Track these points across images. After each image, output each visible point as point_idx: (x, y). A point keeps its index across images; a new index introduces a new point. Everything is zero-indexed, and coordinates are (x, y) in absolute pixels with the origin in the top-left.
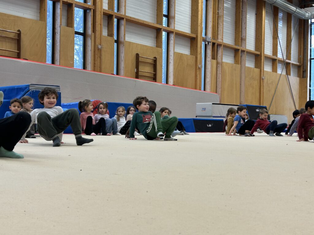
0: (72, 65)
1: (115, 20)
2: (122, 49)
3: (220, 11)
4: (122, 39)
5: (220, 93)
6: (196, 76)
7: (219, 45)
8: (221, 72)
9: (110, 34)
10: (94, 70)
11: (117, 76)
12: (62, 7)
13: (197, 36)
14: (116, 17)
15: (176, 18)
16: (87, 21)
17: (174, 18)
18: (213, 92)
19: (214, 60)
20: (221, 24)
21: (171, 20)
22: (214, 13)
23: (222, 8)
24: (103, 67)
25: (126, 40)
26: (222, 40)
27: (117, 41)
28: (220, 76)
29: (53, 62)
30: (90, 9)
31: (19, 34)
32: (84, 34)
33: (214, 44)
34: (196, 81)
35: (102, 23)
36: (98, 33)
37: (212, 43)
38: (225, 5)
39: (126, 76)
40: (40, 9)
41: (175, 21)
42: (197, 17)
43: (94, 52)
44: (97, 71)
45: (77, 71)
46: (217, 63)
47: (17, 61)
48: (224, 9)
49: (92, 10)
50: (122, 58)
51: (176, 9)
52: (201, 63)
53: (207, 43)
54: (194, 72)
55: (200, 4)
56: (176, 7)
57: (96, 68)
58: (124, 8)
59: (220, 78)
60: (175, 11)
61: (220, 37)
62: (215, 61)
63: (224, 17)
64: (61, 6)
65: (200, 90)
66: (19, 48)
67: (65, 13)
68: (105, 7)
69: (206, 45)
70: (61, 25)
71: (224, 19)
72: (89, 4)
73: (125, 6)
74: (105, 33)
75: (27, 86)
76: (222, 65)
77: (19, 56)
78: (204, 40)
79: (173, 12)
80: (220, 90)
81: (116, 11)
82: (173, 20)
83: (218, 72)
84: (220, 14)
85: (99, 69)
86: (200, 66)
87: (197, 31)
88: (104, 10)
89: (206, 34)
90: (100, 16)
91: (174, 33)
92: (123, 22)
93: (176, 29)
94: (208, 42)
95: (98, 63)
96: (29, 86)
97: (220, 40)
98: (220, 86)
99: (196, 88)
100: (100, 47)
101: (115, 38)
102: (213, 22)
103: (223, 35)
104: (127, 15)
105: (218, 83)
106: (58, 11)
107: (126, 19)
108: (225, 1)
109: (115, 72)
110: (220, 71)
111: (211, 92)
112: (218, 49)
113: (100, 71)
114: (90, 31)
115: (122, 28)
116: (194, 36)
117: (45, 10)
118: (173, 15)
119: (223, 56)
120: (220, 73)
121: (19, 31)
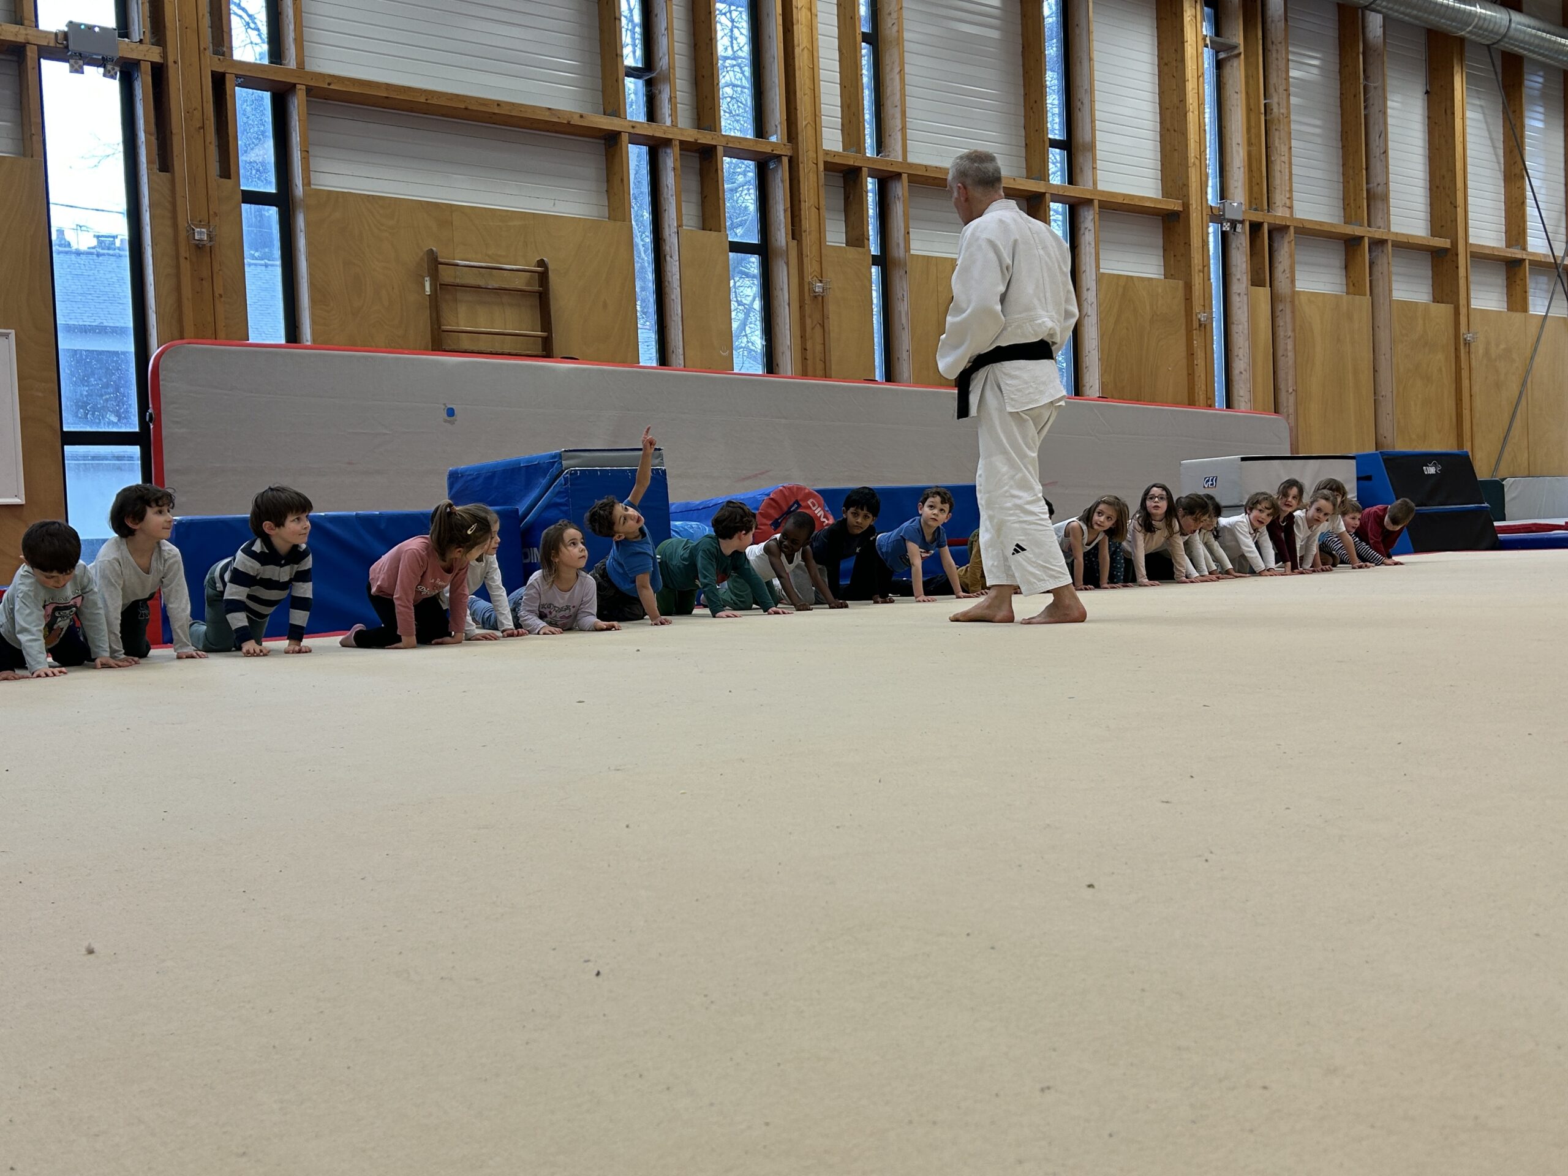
0: (728, 364)
1: (871, 184)
2: (902, 288)
3: (1274, 100)
4: (897, 252)
5: (1291, 411)
6: (1191, 355)
7: (1278, 230)
8: (1294, 330)
9: (857, 239)
10: (805, 374)
11: (888, 386)
12: (678, 164)
13: (1186, 206)
14: (873, 173)
15: (1099, 146)
16: (771, 202)
17: (1092, 147)
18: (1265, 411)
19: (1261, 289)
20: (1284, 149)
21: (1081, 159)
22: (1249, 110)
23: (1281, 89)
24: (835, 356)
25: (912, 252)
26: (1291, 208)
27: (883, 260)
28: (1290, 347)
29: (663, 359)
30: (779, 157)
31: (543, 276)
32: (763, 249)
33: (1255, 228)
34: (1191, 375)
35: (822, 203)
36: (809, 240)
37: (1247, 224)
38: (1293, 73)
39: (917, 383)
40: (608, 181)
41: (1094, 160)
42: (1184, 133)
43: (801, 307)
44: (815, 376)
45: (748, 380)
46: (1274, 299)
47: (542, 367)
48: (1292, 89)
49: (785, 160)
50: (904, 320)
51: (1098, 115)
52: (1207, 306)
53: (1227, 227)
54: (1184, 340)
55: (1191, 85)
56: (1098, 106)
57: (809, 362)
58: (898, 136)
59: (1290, 354)
60: (1093, 121)
61: (1279, 198)
62: (1264, 293)
63: (1293, 117)
64: (675, 160)
65: (1210, 406)
66: (546, 323)
67: (693, 183)
68: (832, 140)
69: (1224, 235)
70: (679, 226)
71: (1293, 126)
72: (773, 139)
73: (904, 129)
74: (835, 235)
75: (554, 456)
76: (1292, 302)
77: (547, 350)
78: (1217, 217)
79: (1088, 127)
80: (1292, 399)
81: (870, 152)
82: (1089, 155)
83: (1281, 333)
84: (1275, 110)
85: (820, 366)
86: (1203, 317)
87: (1186, 185)
88: (827, 153)
89: (1223, 195)
90: (812, 177)
91: (1096, 203)
92: (900, 190)
93: (1101, 187)
94: (1234, 224)
95: (815, 346)
96: (559, 456)
97: (1280, 212)
98: (1290, 382)
99: (1192, 403)
100: (818, 287)
101: (874, 249)
102: (1250, 143)
103: (1291, 191)
104: (912, 159)
105: (1281, 374)
106: (669, 179)
107: (909, 175)
108: (1290, 57)
109: (879, 375)
110: (1289, 327)
111: (1255, 410)
112: (1276, 245)
113: (826, 376)
114: (781, 236)
115: (898, 210)
116: (1174, 205)
117: (622, 180)
118: (1088, 138)
119: (1297, 267)
120: (1290, 333)
121: (541, 263)
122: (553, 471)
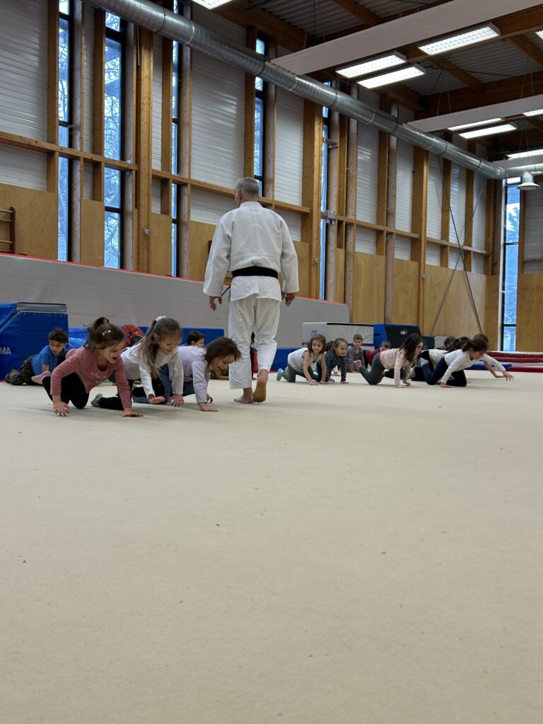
0: (101, 262)
1: (173, 189)
2: (186, 235)
3: (351, 169)
4: (184, 218)
5: (351, 302)
6: (310, 275)
7: (349, 225)
8: (353, 268)
9: (165, 211)
10: (138, 270)
11: (178, 279)
12: (83, 168)
13: (312, 211)
14: (175, 182)
15: (276, 180)
16: (126, 190)
17: (272, 181)
18: (340, 302)
19: (341, 250)
20: (354, 190)
21: (268, 186)
22: (340, 172)
23: (354, 164)
24: (153, 263)
25: (191, 219)
26: (355, 216)
27: (177, 222)
28: (351, 276)
29: (70, 258)
30: (131, 170)
31: (12, 215)
32: (122, 211)
33: (340, 223)
34: (310, 284)
35: (151, 193)
36: (143, 209)
37: (337, 221)
38: (359, 157)
39: (191, 279)
40: (48, 172)
41: (273, 187)
42: (312, 179)
43: (138, 240)
44: (143, 272)
45: (110, 271)
46: (346, 254)
47: (6, 258)
48: (358, 165)
49: (134, 172)
50: (186, 249)
51: (276, 167)
52: (318, 255)
53: (328, 222)
54: (307, 269)
55: (316, 159)
56: (276, 163)
57: (141, 265)
58: (187, 167)
59: (352, 278)
60: (274, 170)
61: (351, 211)
62: (342, 251)
63: (358, 176)
64: (81, 167)
65: (317, 298)
66: (12, 237)
67: (89, 178)
68: (156, 165)
69: (327, 225)
70: (81, 197)
71: (358, 180)
72: (129, 162)
73: (189, 164)
74: (156, 208)
76: (354, 255)
77: (12, 250)
78: (324, 217)
79: (272, 172)
80: (351, 297)
81: (174, 172)
82: (271, 184)
83: (348, 269)
84: (351, 172)
85: (146, 267)
86: (316, 259)
87: (312, 202)
88: (154, 171)
89: (327, 207)
90: (146, 181)
91: (273, 206)
92: (187, 191)
93: (276, 199)
94: (331, 220)
95: (144, 258)
97: (351, 217)
98: (351, 290)
99: (310, 296)
100: (147, 231)
101: (174, 216)
102: (340, 186)
103: (355, 208)
104: (193, 177)
105: (347, 287)
106: (77, 175)
107: (191, 185)
108: (359, 151)
109: (173, 272)
110: (352, 267)
111: (336, 301)
112: (348, 231)
113: (148, 272)
114: (130, 206)
115: (185, 200)
116: (307, 210)
117: (54, 173)
118: (271, 177)
119: (356, 241)
120: (352, 269)
121: (12, 209)
122: (12, 312)
